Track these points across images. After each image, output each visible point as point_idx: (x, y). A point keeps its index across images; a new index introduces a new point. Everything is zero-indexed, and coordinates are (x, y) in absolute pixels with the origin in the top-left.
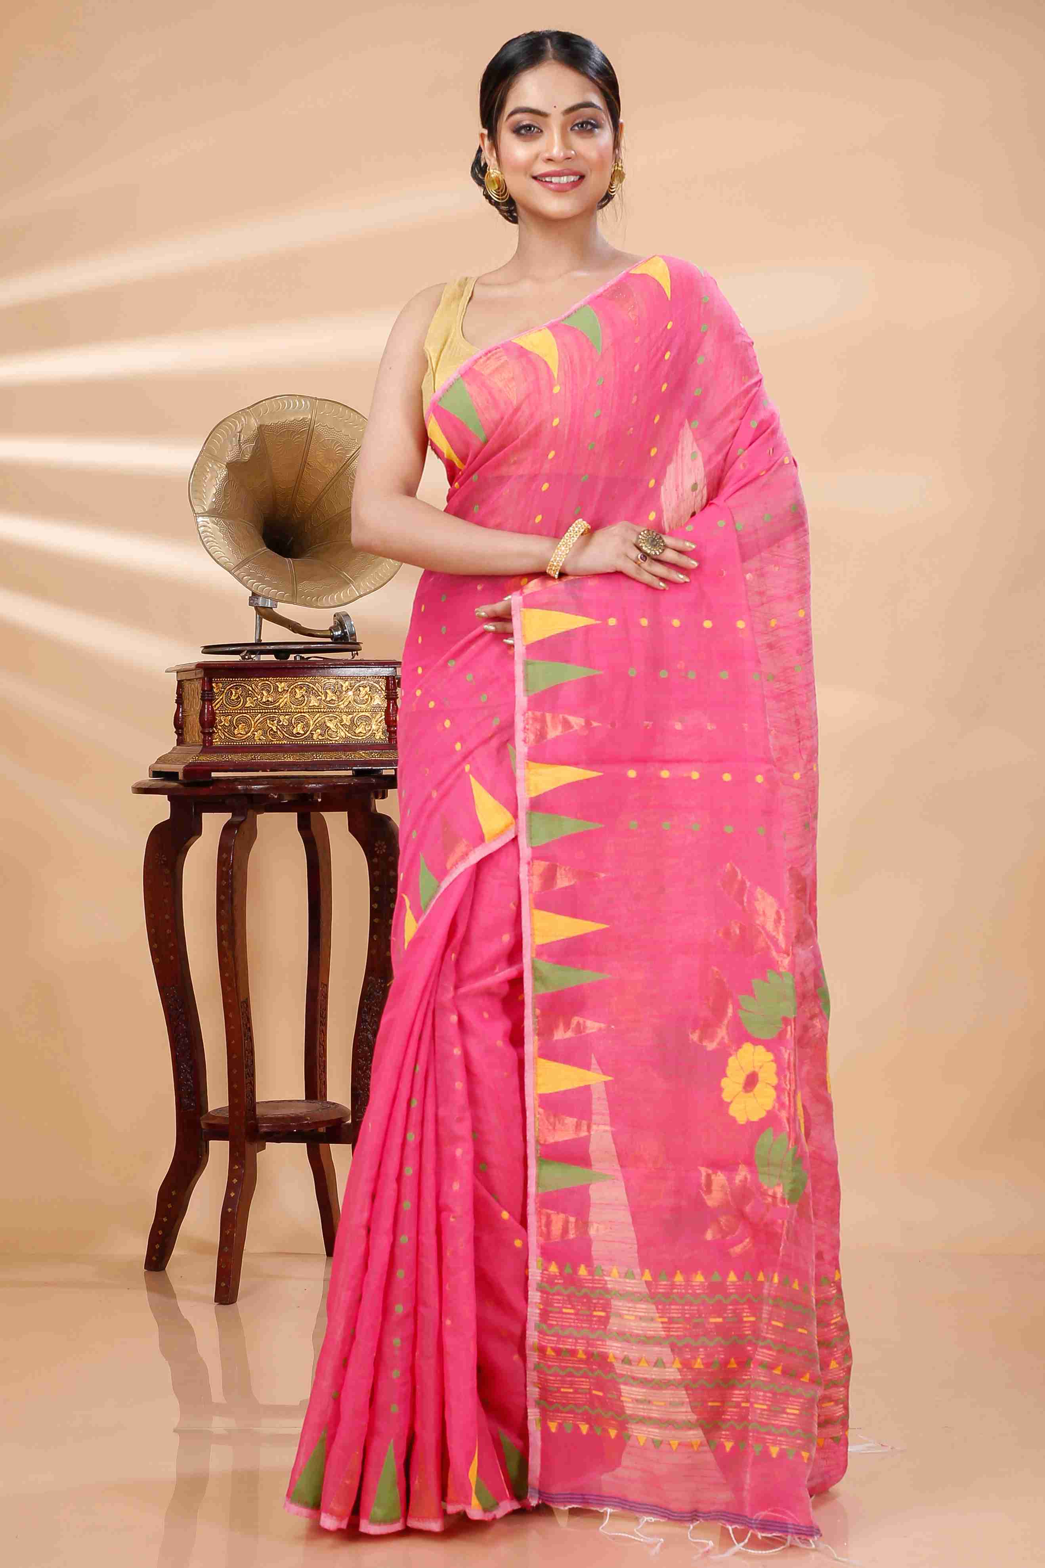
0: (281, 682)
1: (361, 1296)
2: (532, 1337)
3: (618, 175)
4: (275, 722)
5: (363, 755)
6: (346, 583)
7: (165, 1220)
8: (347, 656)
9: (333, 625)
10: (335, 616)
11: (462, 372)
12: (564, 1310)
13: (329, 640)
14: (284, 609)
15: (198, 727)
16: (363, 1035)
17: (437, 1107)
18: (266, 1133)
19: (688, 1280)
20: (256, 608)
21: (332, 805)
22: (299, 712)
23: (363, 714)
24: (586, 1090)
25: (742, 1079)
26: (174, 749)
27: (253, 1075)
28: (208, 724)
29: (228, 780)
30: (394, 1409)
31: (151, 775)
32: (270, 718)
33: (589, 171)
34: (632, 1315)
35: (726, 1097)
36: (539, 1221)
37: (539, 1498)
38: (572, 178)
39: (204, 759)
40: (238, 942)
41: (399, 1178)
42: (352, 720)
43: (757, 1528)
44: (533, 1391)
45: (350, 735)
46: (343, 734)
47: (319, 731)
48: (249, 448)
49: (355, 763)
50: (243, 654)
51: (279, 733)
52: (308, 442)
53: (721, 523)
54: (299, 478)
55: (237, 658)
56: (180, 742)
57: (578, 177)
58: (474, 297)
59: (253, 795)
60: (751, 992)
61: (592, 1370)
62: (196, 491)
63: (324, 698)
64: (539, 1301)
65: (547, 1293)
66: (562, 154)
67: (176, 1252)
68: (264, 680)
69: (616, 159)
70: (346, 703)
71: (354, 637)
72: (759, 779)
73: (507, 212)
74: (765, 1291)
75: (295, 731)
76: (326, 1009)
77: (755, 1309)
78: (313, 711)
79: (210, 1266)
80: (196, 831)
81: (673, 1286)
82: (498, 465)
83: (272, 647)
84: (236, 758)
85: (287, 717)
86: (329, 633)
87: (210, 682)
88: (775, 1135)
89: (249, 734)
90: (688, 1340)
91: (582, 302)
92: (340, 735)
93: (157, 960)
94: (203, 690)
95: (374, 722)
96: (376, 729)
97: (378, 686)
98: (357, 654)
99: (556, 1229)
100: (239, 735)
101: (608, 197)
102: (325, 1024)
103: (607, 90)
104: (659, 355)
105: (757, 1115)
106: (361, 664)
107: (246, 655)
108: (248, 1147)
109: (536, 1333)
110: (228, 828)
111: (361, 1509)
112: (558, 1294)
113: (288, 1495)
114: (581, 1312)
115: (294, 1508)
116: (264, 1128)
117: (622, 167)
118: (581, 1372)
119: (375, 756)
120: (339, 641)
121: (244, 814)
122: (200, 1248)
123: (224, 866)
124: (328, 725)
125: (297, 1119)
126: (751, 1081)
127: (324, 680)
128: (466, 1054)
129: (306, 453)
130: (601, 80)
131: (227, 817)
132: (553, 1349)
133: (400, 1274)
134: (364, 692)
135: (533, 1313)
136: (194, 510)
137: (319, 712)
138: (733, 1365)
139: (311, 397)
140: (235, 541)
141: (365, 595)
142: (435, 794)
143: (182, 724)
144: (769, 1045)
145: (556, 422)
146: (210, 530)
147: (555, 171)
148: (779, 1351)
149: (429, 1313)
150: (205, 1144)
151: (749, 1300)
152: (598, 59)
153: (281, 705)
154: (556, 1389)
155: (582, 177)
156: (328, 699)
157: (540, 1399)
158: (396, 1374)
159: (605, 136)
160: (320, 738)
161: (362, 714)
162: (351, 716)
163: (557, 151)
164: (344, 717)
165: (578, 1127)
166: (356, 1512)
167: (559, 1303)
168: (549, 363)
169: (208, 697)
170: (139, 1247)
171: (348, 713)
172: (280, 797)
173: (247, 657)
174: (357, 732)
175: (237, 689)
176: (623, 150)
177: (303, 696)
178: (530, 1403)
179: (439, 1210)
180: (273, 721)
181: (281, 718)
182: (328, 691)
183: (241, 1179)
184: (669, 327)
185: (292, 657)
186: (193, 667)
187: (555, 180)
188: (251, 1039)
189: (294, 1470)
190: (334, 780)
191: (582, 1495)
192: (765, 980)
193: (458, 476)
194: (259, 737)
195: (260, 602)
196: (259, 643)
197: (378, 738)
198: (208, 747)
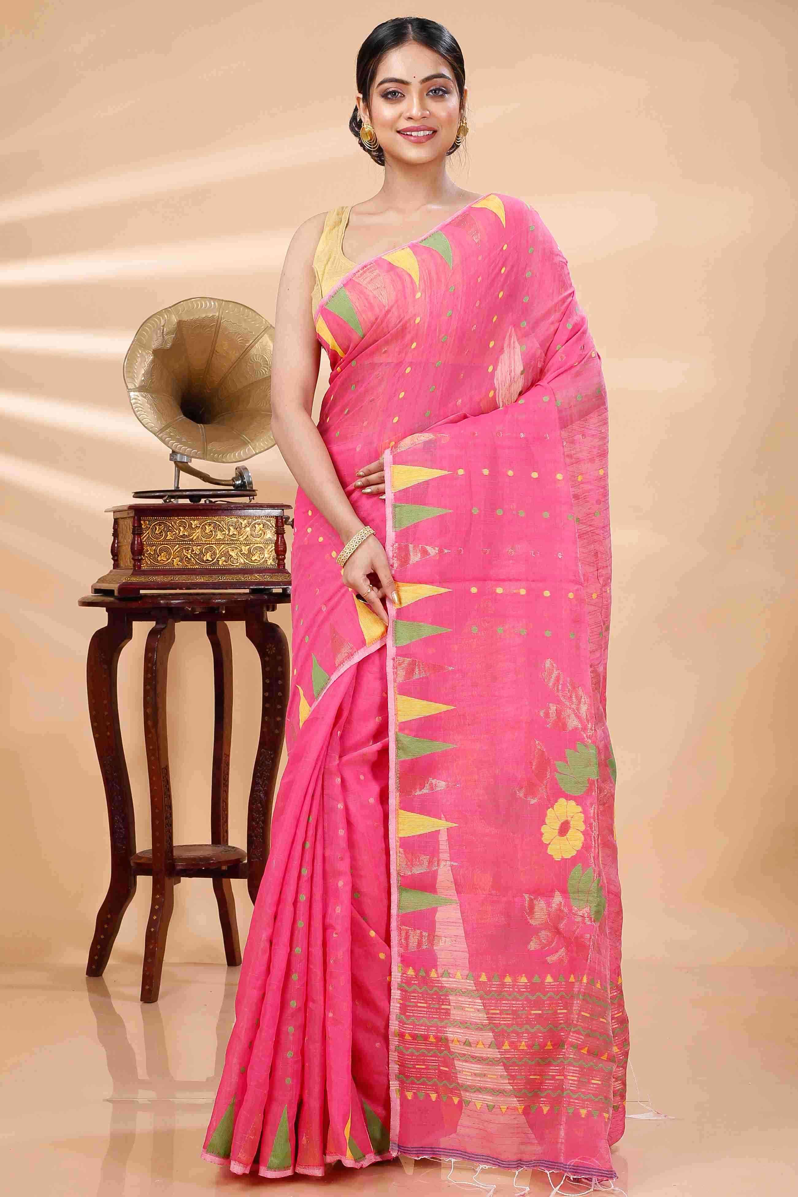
0: (194, 521)
1: (264, 994)
2: (394, 1026)
3: (463, 130)
4: (190, 551)
5: (257, 577)
6: (245, 444)
7: (102, 937)
8: (245, 500)
9: (234, 476)
10: (236, 469)
11: (345, 282)
12: (419, 1005)
13: (232, 488)
14: (196, 464)
15: (129, 555)
16: (257, 795)
17: (324, 848)
18: (181, 870)
19: (515, 981)
20: (175, 462)
21: (234, 616)
22: (208, 544)
23: (258, 545)
24: (436, 834)
25: (557, 826)
26: (111, 572)
27: (171, 825)
28: (138, 552)
29: (152, 596)
30: (288, 1081)
31: (93, 592)
32: (185, 548)
33: (440, 127)
34: (472, 1008)
35: (545, 839)
36: (400, 935)
37: (399, 1151)
38: (427, 133)
39: (134, 579)
40: (160, 721)
41: (295, 903)
42: (249, 550)
43: (570, 1172)
44: (394, 1068)
45: (247, 562)
46: (242, 561)
47: (223, 558)
48: (170, 339)
49: (252, 583)
50: (165, 498)
51: (192, 559)
52: (217, 333)
53: (546, 399)
54: (209, 363)
55: (160, 501)
56: (116, 566)
57: (432, 132)
58: (350, 224)
59: (173, 607)
60: (564, 759)
61: (441, 1051)
62: (129, 372)
63: (227, 533)
64: (399, 997)
65: (406, 991)
66: (420, 114)
67: (111, 962)
68: (181, 519)
69: (462, 117)
70: (245, 537)
71: (251, 486)
72: (571, 595)
73: (377, 157)
74: (576, 990)
75: (205, 559)
76: (228, 774)
77: (567, 1005)
78: (219, 543)
79: (137, 973)
80: (128, 635)
81: (503, 985)
82: (372, 354)
83: (187, 493)
84: (159, 579)
85: (198, 547)
86: (231, 483)
87: (139, 520)
88: (584, 870)
89: (169, 561)
90: (515, 1027)
91: (435, 229)
92: (240, 562)
93: (97, 735)
94: (134, 526)
95: (266, 552)
96: (268, 557)
97: (269, 524)
98: (253, 498)
99: (413, 941)
100: (162, 561)
101: (455, 146)
102: (227, 786)
103: (455, 64)
104: (497, 269)
105: (569, 854)
106: (257, 507)
107: (167, 499)
108: (167, 881)
109: (397, 1023)
110: (153, 634)
111: (261, 1159)
112: (414, 991)
113: (204, 1147)
114: (432, 1006)
115: (209, 1157)
116: (180, 866)
117: (466, 123)
118: (432, 1053)
119: (267, 578)
120: (240, 489)
121: (165, 622)
122: (129, 958)
123: (149, 662)
124: (231, 553)
125: (206, 859)
126: (564, 829)
127: (228, 519)
128: (347, 809)
129: (214, 342)
130: (450, 56)
131: (152, 624)
132: (410, 1034)
133: (295, 977)
134: (259, 528)
135: (395, 1007)
136: (127, 386)
137: (223, 544)
138: (549, 1047)
139: (219, 299)
140: (159, 411)
141: (260, 453)
142: (324, 609)
143: (117, 553)
144: (579, 800)
145: (418, 320)
146: (139, 402)
147: (414, 127)
148: (588, 1036)
149: (316, 1007)
150: (133, 879)
151: (562, 997)
152: (448, 40)
153: (194, 538)
154: (411, 1066)
155: (435, 132)
156: (231, 534)
157: (400, 1074)
158: (290, 1054)
159: (453, 100)
160: (225, 563)
161: (256, 545)
162: (248, 547)
163: (415, 111)
164: (243, 548)
165: (430, 862)
166: (257, 1161)
167: (415, 999)
168: (413, 276)
169: (137, 531)
170: (82, 958)
171: (247, 545)
172: (193, 610)
173: (168, 501)
174: (253, 559)
175: (160, 525)
176: (467, 110)
177: (211, 531)
178: (392, 1077)
179: (325, 928)
180: (188, 550)
181: (194, 548)
182: (231, 528)
183: (162, 905)
184: (505, 248)
185: (203, 501)
186: (126, 508)
187: (414, 134)
188: (170, 796)
189: (209, 1128)
190: (236, 597)
191: (431, 1148)
192: (576, 750)
193: (339, 362)
194: (177, 563)
195: (178, 457)
196: (177, 490)
197: (269, 564)
198: (137, 570)
